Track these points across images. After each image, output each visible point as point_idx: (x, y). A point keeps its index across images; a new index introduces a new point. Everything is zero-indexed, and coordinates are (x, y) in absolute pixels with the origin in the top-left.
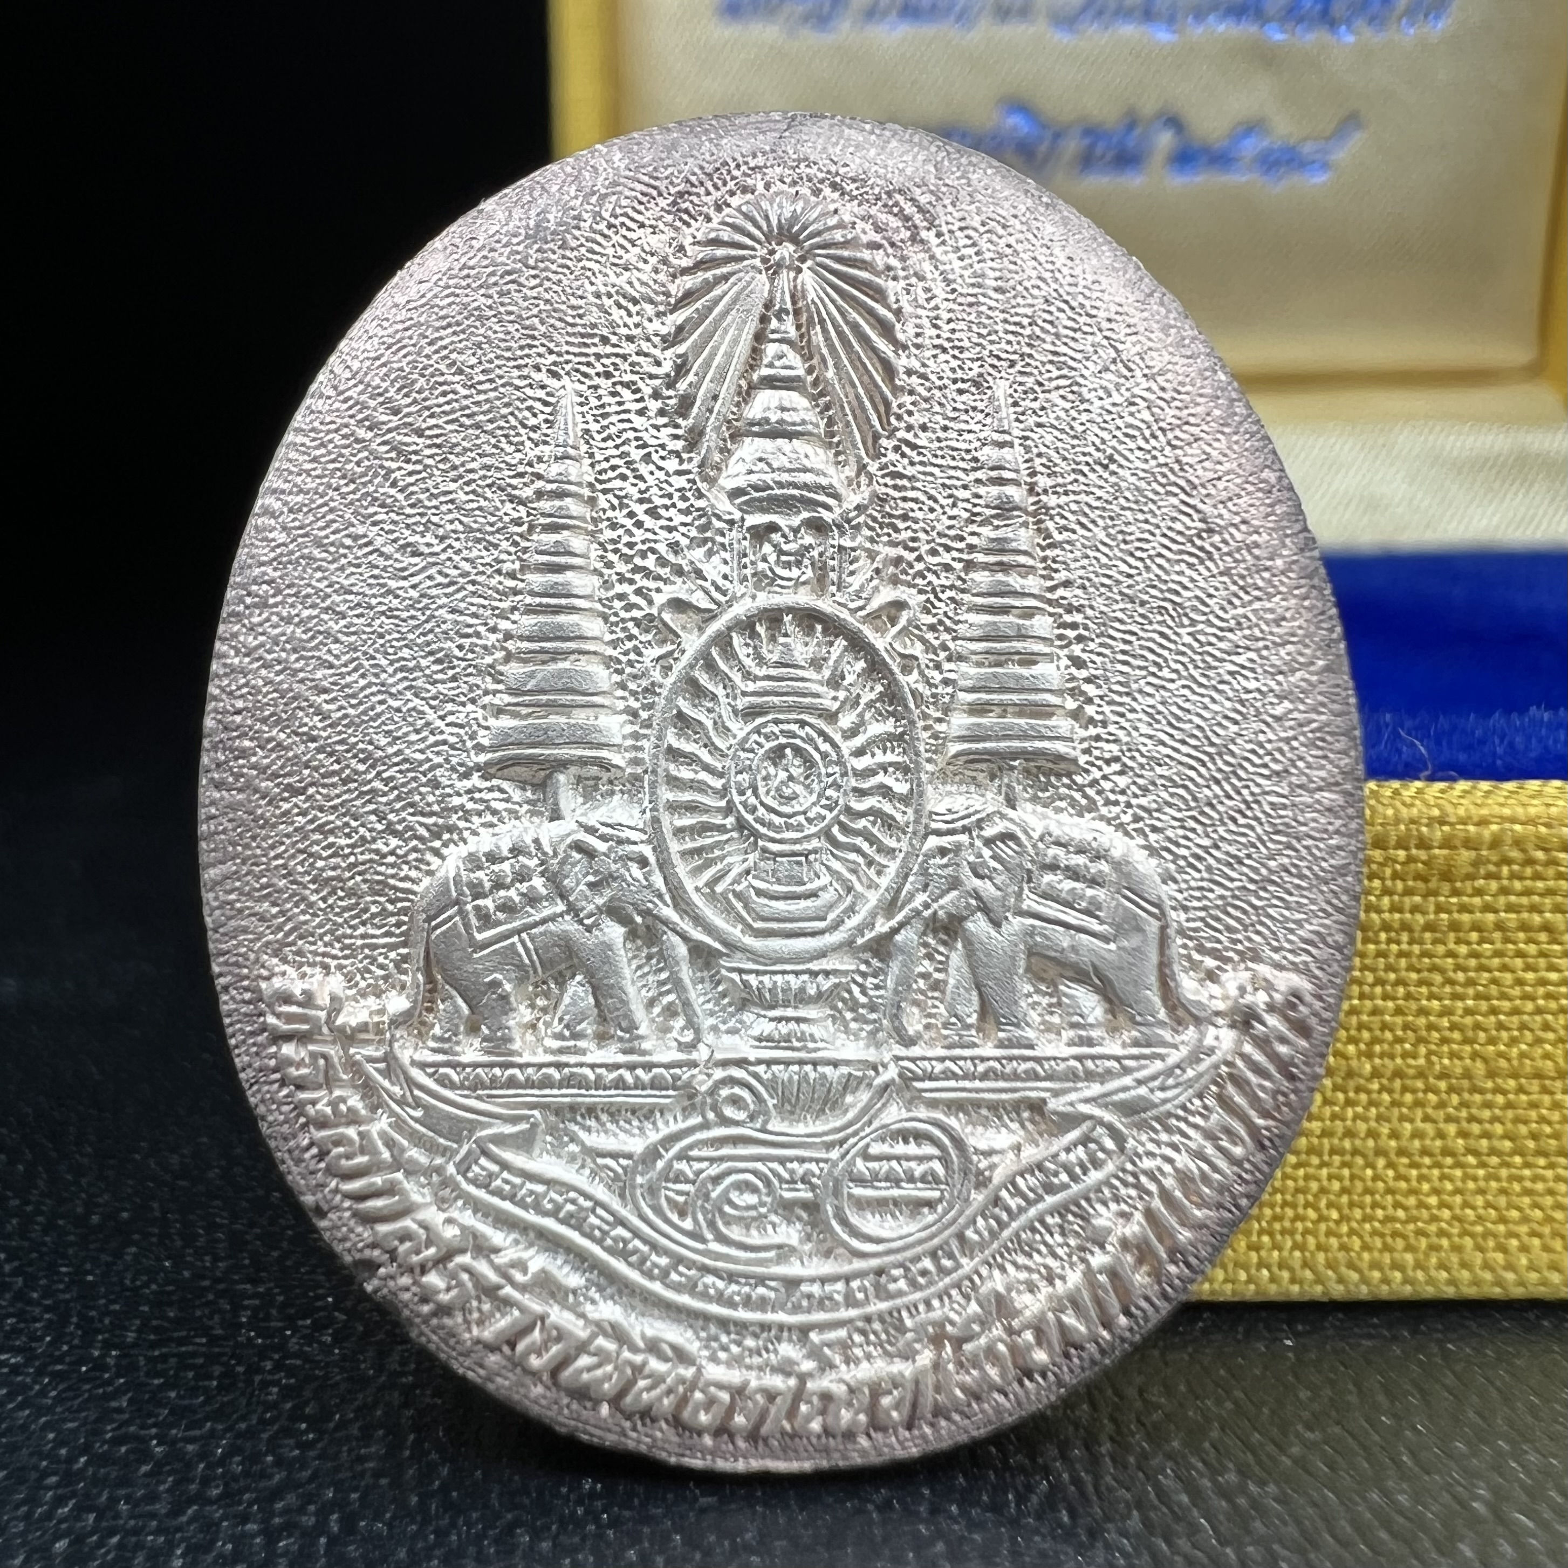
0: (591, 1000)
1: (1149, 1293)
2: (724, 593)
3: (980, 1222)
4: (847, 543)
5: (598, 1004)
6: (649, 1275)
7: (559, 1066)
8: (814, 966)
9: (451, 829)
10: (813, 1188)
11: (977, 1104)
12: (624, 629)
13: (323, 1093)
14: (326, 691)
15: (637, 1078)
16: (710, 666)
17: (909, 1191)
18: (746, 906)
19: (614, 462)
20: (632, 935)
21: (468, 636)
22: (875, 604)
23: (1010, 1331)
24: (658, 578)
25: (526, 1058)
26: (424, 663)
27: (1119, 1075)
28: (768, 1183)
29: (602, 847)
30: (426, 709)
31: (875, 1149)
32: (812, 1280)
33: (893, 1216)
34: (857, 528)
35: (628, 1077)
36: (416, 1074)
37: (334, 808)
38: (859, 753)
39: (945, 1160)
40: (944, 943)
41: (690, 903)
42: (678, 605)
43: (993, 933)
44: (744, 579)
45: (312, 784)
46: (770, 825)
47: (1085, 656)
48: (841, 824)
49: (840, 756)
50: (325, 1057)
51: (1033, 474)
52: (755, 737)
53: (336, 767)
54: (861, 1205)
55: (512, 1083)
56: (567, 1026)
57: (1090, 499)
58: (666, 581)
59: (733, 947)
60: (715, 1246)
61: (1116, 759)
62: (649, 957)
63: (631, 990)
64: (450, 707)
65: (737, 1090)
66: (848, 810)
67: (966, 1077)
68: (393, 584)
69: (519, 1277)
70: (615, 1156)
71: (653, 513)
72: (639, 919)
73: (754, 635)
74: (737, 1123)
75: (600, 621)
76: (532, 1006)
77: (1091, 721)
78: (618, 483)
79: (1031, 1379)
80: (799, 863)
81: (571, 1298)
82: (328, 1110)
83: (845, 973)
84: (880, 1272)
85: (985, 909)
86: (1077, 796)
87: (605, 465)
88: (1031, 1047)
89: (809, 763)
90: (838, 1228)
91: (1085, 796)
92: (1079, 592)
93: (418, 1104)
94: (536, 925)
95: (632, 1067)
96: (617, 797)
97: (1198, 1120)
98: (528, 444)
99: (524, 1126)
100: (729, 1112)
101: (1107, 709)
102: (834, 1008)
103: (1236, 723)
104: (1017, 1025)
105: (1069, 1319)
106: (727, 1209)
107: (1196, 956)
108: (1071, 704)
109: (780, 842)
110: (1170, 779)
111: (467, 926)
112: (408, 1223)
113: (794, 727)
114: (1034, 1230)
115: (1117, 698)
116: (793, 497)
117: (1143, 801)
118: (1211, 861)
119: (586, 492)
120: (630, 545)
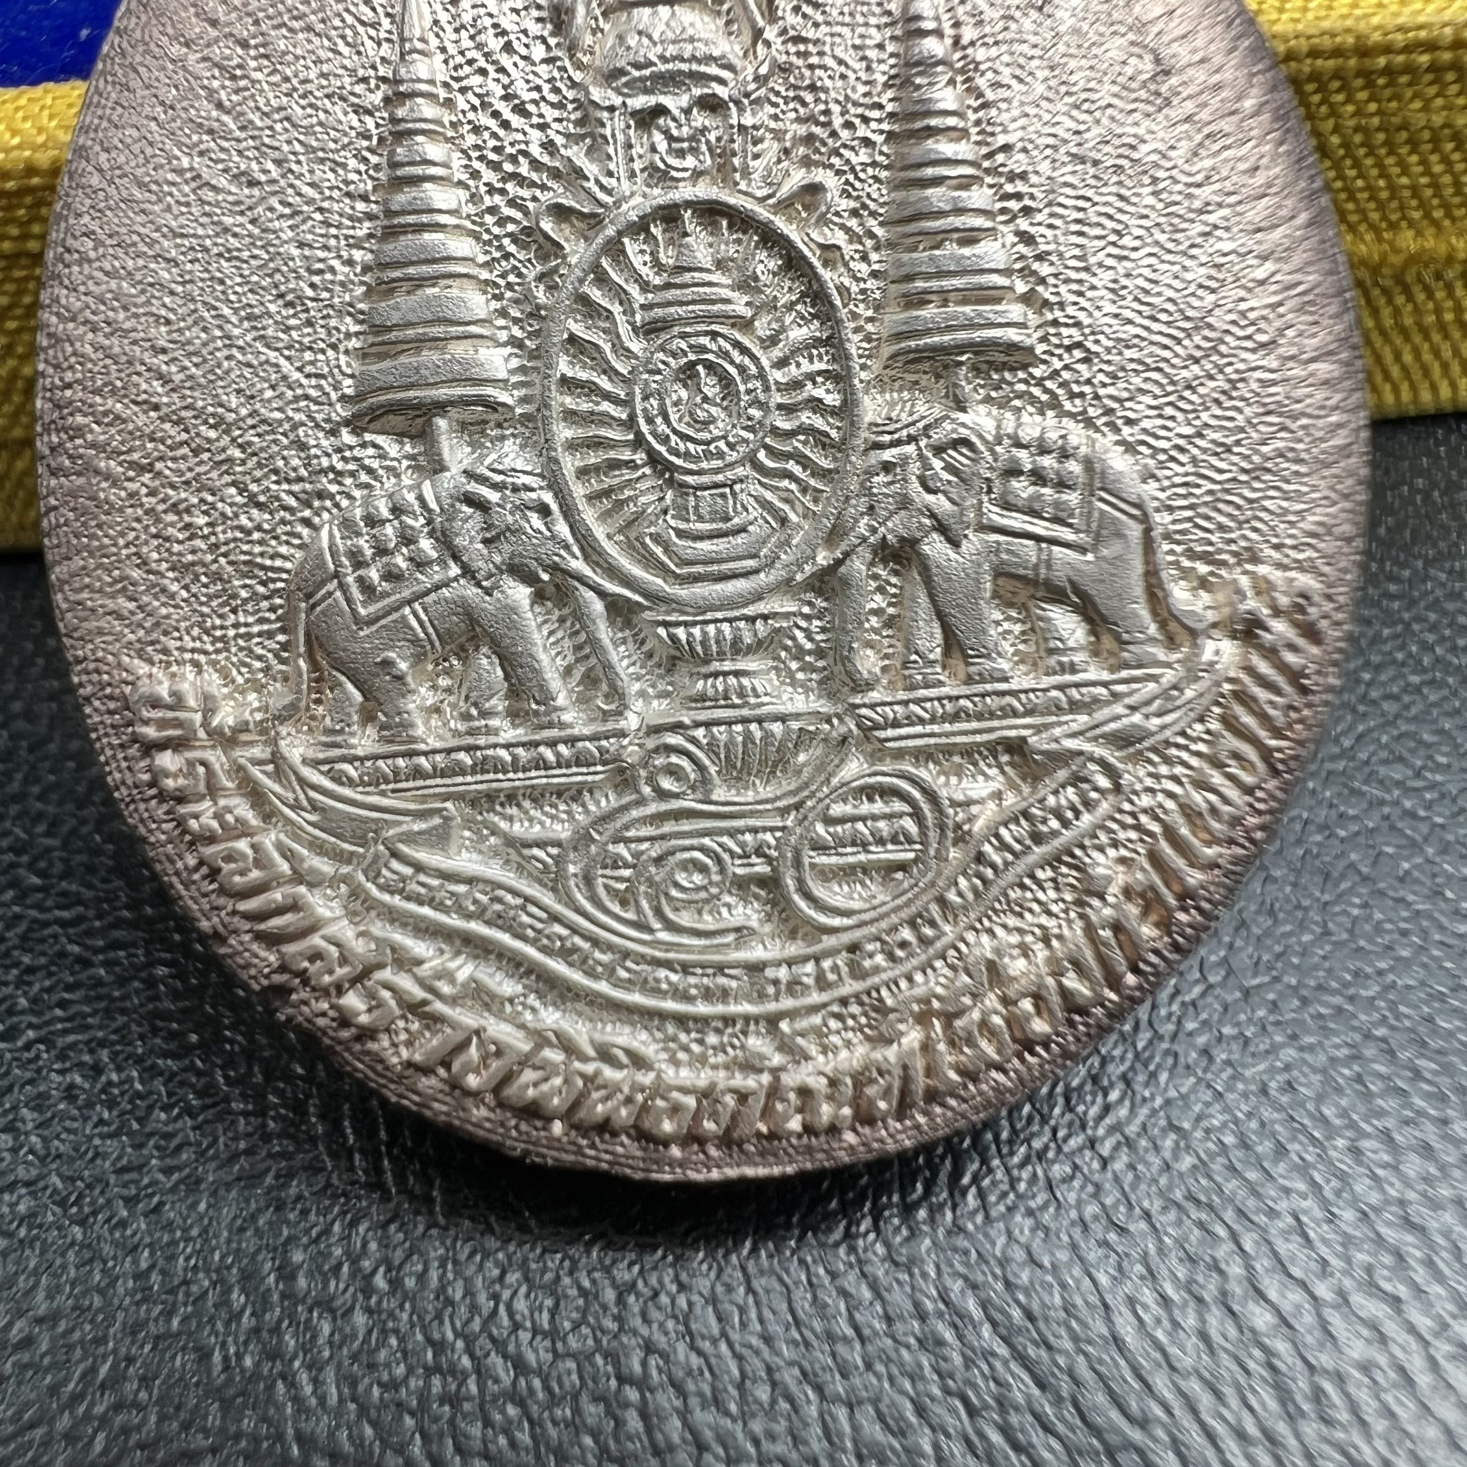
0: (500, 672)
1: (1158, 945)
2: (609, 192)
3: (963, 882)
4: (748, 120)
5: (507, 677)
6: (591, 974)
7: (468, 749)
8: (749, 611)
9: (321, 495)
10: (769, 860)
11: (949, 751)
12: (500, 248)
13: (207, 803)
14: (164, 351)
15: (558, 755)
16: (602, 279)
17: (880, 854)
18: (666, 551)
19: (469, 55)
20: (539, 597)
21: (320, 272)
22: (785, 191)
23: (1006, 1001)
24: (533, 184)
25: (434, 743)
26: (273, 308)
27: (1108, 703)
28: (719, 861)
29: (493, 496)
30: (282, 361)
31: (837, 810)
32: (778, 964)
33: (863, 884)
34: (757, 102)
35: (548, 754)
36: (308, 773)
37: (187, 483)
38: (782, 363)
39: (917, 815)
40: (896, 573)
41: (601, 552)
42: (560, 212)
43: (953, 555)
44: (632, 175)
45: (161, 459)
46: (687, 455)
47: (1033, 230)
48: (766, 447)
49: (761, 368)
50: (203, 763)
51: (957, 25)
52: (661, 355)
53: (184, 436)
54: (827, 875)
55: (418, 773)
56: (475, 705)
57: (1025, 48)
58: (543, 187)
59: (655, 598)
60: (664, 936)
61: (1079, 345)
62: (562, 620)
63: (544, 658)
64: (308, 356)
65: (674, 759)
66: (775, 431)
67: (933, 720)
68: (228, 220)
69: (446, 989)
70: (541, 844)
71: (520, 110)
72: (545, 577)
73: (650, 238)
74: (677, 796)
75: (471, 241)
76: (435, 687)
77: (1046, 303)
78: (475, 80)
79: (1033, 1053)
80: (723, 496)
81: (508, 1008)
82: (215, 824)
83: (787, 615)
84: (854, 948)
85: (942, 528)
86: (1036, 391)
87: (459, 59)
88: (1006, 680)
89: (725, 381)
90: (802, 904)
91: (1046, 391)
92: (1021, 156)
93: (315, 807)
94: (427, 593)
95: (552, 744)
96: (509, 443)
97: (1201, 747)
98: (369, 43)
99: (437, 821)
100: (667, 784)
101: (1063, 289)
102: (777, 658)
103: (1213, 291)
104: (988, 656)
105: (1071, 981)
106: (674, 893)
107: (1186, 563)
108: (1021, 287)
109: (700, 473)
110: (1140, 362)
111: (349, 601)
112: (316, 940)
113: (705, 341)
114: (1023, 887)
115: (1074, 275)
116: (680, 72)
117: (1111, 390)
118: (1195, 451)
119: (442, 94)
120: (497, 150)
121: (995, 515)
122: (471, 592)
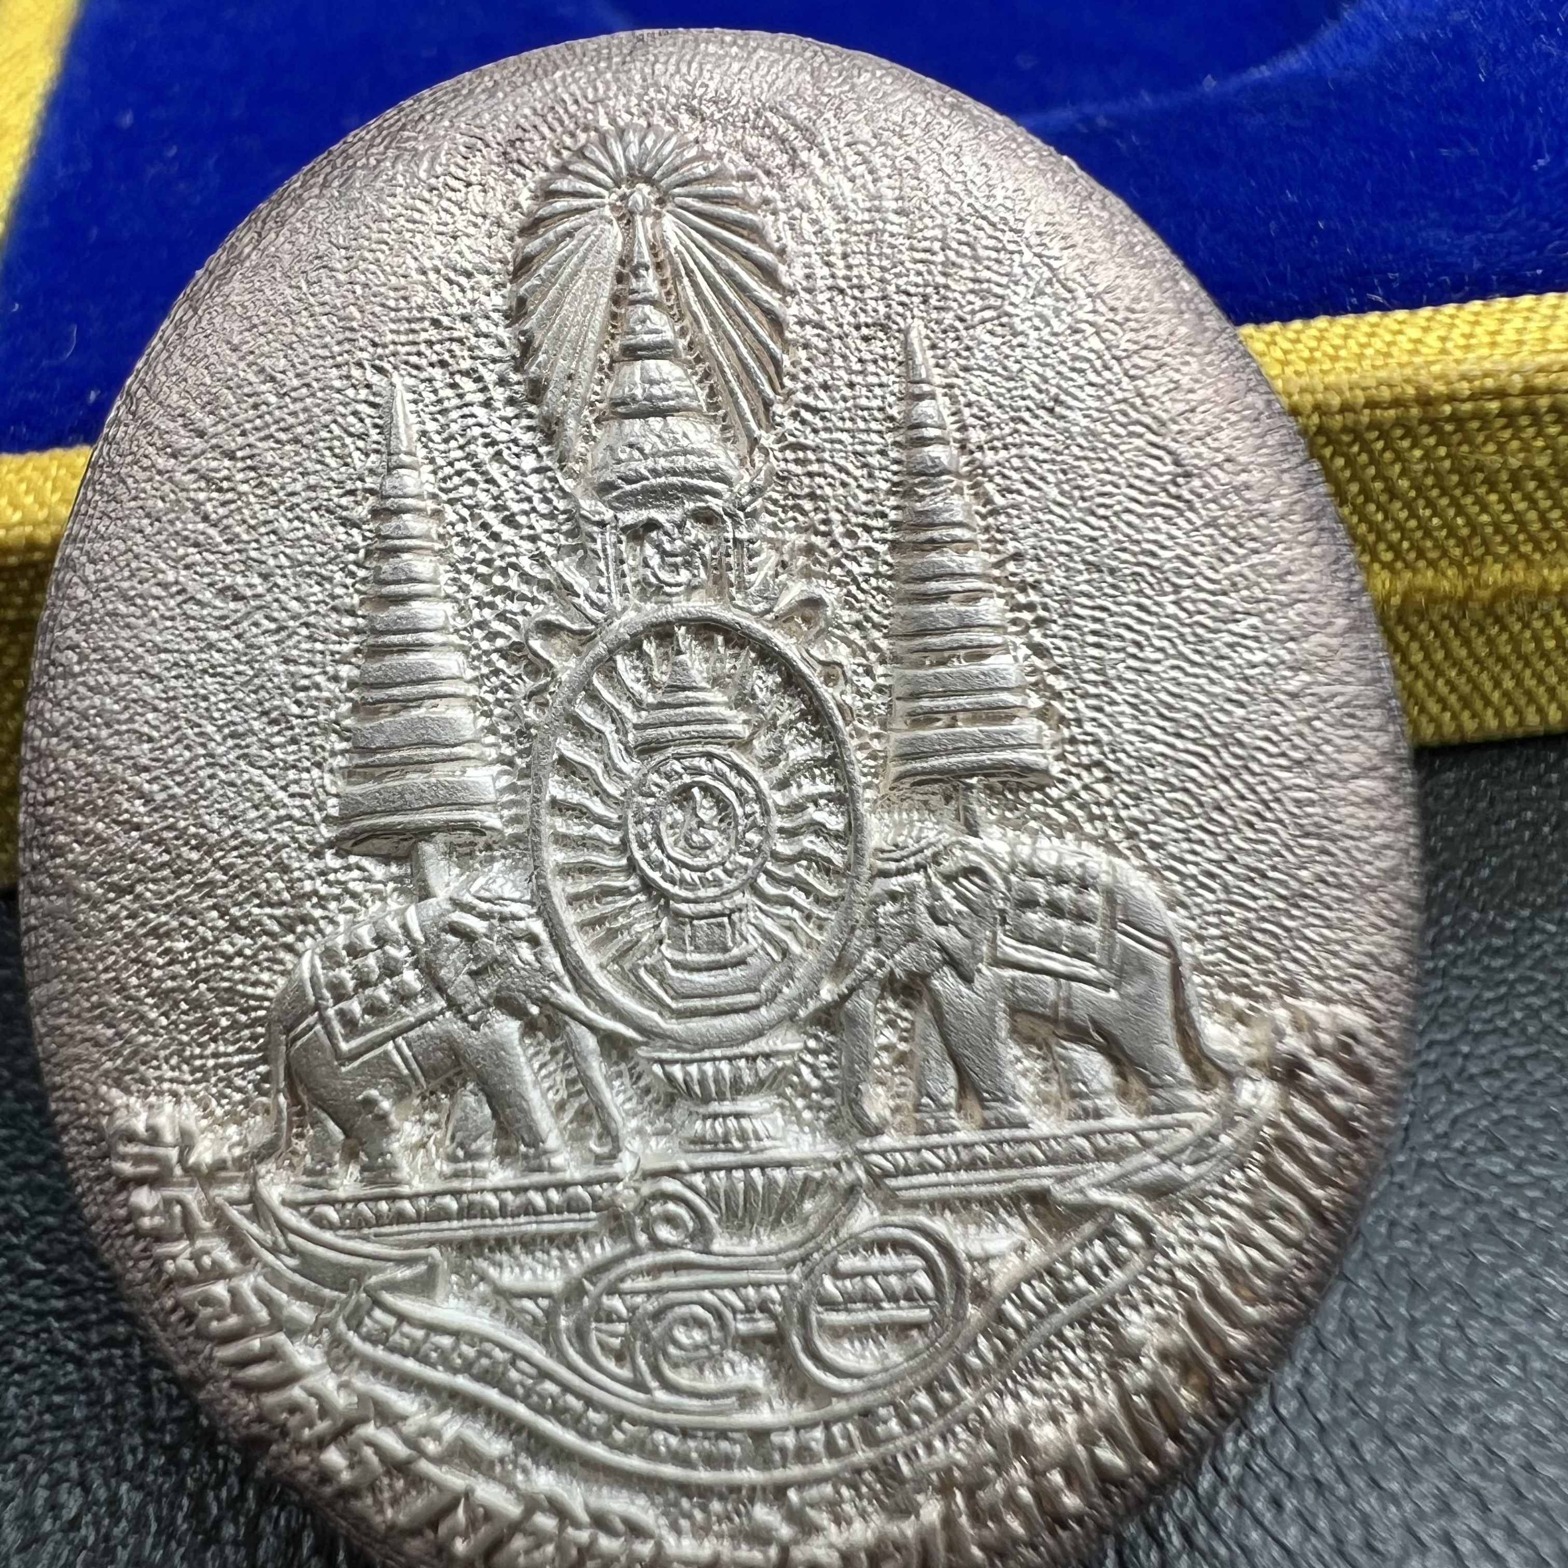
0: (487, 1111)
1: (1200, 1410)
2: (601, 609)
3: (982, 1343)
4: (744, 535)
5: (495, 1115)
6: (586, 1435)
7: (456, 1194)
8: (750, 1048)
9: (305, 920)
10: (773, 1316)
11: (966, 1201)
12: (489, 663)
13: (184, 1244)
14: (146, 769)
15: (548, 1202)
16: (593, 697)
17: (890, 1312)
18: (661, 983)
19: (458, 466)
20: (530, 1028)
21: (306, 689)
22: (785, 602)
23: (1033, 1473)
24: (523, 598)
25: (419, 1186)
26: (257, 725)
27: (1137, 1151)
28: (719, 1316)
29: (480, 926)
30: (266, 780)
31: (847, 1263)
32: (785, 1429)
33: (877, 1342)
34: (754, 515)
35: (538, 1199)
36: (289, 1216)
37: (168, 906)
38: (783, 785)
39: (932, 1271)
40: (907, 1006)
41: (593, 985)
42: (548, 629)
43: (964, 990)
44: (624, 590)
45: (141, 880)
46: (683, 882)
47: (1047, 642)
48: (768, 873)
49: (759, 792)
50: (180, 1202)
51: (963, 428)
52: (655, 777)
53: (166, 857)
54: (837, 1333)
55: (400, 1218)
56: (461, 1145)
57: (1036, 451)
58: (534, 601)
59: (650, 1034)
60: (661, 1396)
61: (1099, 764)
62: (554, 1052)
63: (534, 1096)
64: (292, 774)
65: (671, 1207)
66: (776, 856)
67: (948, 1168)
68: (213, 636)
69: (431, 1447)
70: (533, 1296)
71: (509, 521)
72: (534, 1010)
73: (642, 655)
74: (675, 1247)
75: (460, 657)
76: (421, 1121)
77: (1062, 719)
78: (467, 490)
79: (1065, 1527)
80: (721, 926)
81: (498, 1469)
82: (190, 1266)
83: (791, 1053)
84: (867, 1413)
85: (952, 962)
86: (1053, 812)
87: (448, 470)
88: (1025, 1125)
89: (722, 804)
90: (808, 1364)
91: (1065, 812)
92: (1033, 565)
93: (293, 1251)
94: (411, 1027)
95: (542, 1189)
96: (497, 866)
97: (1241, 1197)
98: (357, 455)
99: (422, 1268)
100: (664, 1233)
101: (1080, 704)
102: (782, 1095)
103: (1242, 705)
104: (1005, 1101)
105: (1105, 1454)
106: (672, 1350)
107: (1221, 995)
108: (1035, 702)
109: (696, 901)
110: (1165, 782)
111: (330, 1035)
112: (296, 1392)
113: (701, 763)
114: (1050, 1346)
115: (1092, 690)
116: (672, 486)
117: (1134, 812)
118: (1228, 878)
119: (430, 505)
120: (487, 562)
121: (1010, 948)
122: (456, 1027)
